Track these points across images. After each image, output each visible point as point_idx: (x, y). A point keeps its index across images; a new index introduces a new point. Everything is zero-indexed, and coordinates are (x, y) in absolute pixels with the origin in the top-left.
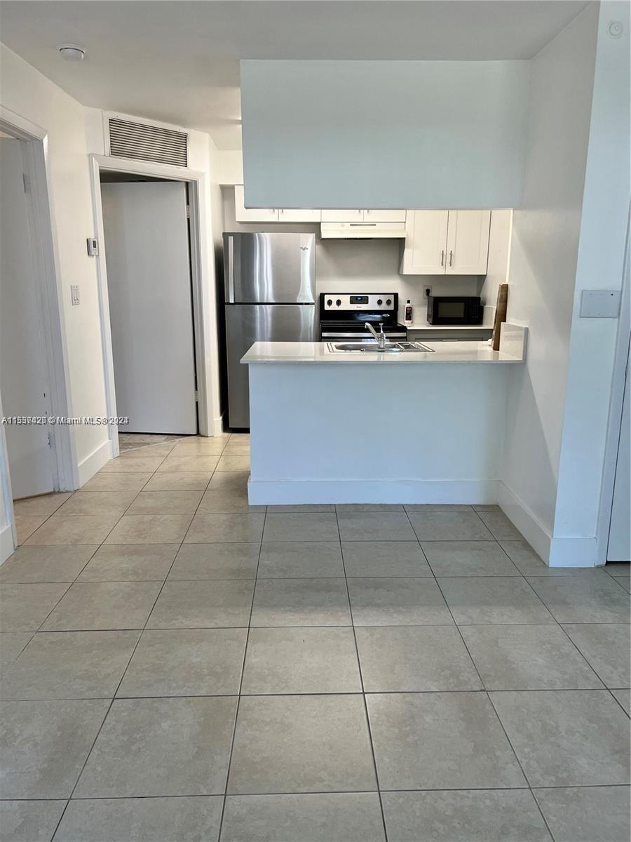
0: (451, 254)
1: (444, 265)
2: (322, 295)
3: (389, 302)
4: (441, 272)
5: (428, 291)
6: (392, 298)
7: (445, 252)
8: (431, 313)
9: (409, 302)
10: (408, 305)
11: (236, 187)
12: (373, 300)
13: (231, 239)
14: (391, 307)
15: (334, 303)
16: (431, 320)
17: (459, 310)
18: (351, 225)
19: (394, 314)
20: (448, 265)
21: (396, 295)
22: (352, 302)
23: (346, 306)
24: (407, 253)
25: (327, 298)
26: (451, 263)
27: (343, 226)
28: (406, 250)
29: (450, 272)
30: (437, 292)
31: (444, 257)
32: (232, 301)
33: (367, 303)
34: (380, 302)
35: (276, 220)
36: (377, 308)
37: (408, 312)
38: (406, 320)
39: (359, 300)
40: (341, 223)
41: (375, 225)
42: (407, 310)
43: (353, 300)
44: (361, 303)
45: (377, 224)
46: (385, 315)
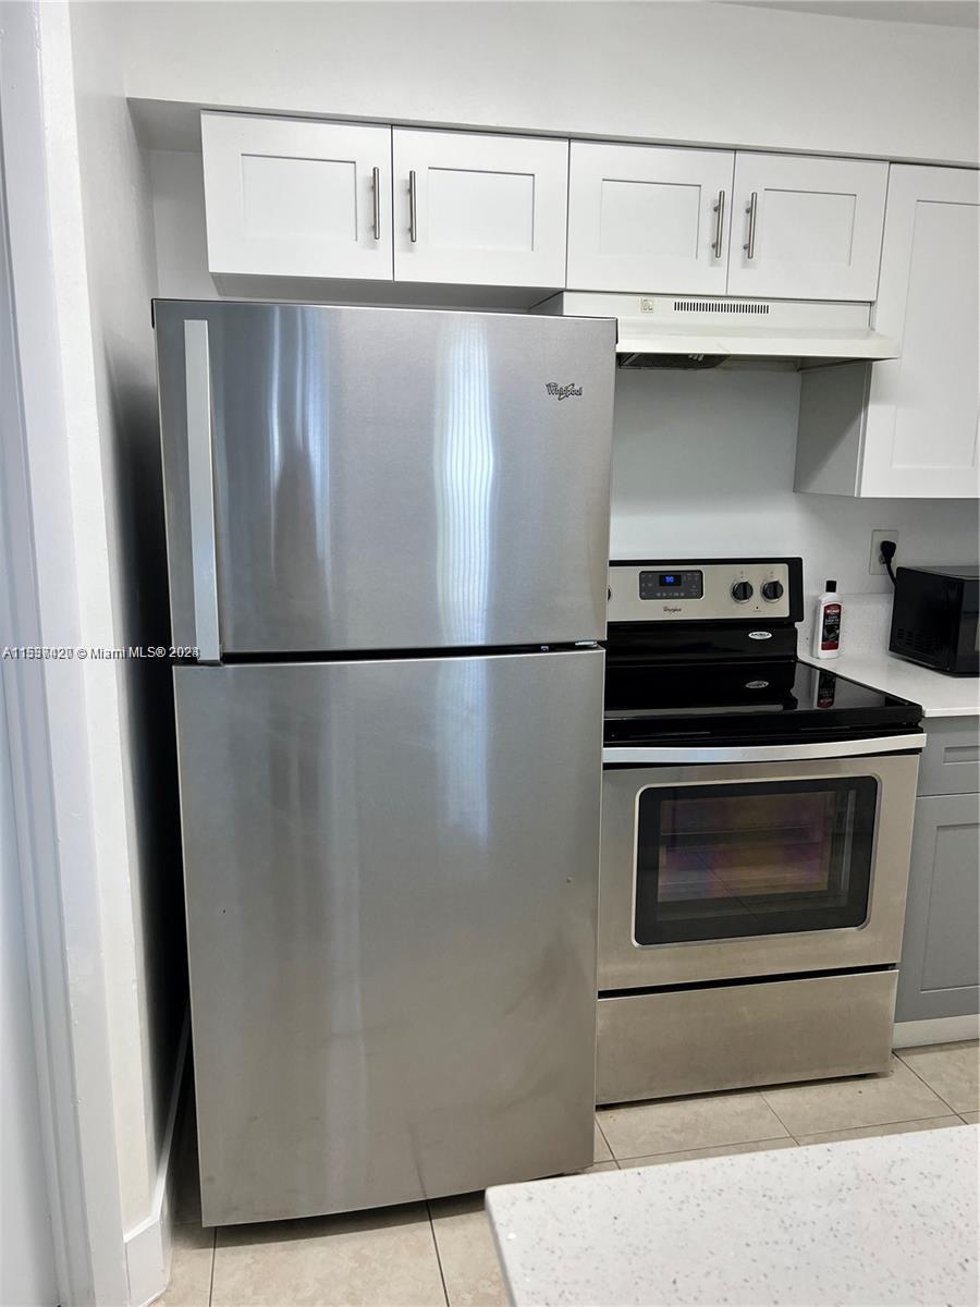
3: (771, 591)
5: (888, 550)
6: (781, 574)
9: (831, 586)
10: (829, 598)
11: (206, 119)
12: (717, 583)
13: (197, 334)
14: (780, 608)
18: (678, 307)
19: (784, 629)
21: (795, 565)
22: (647, 592)
23: (629, 605)
27: (648, 309)
28: (871, 407)
30: (914, 554)
32: (208, 649)
33: (700, 595)
34: (741, 591)
35: (384, 275)
37: (830, 621)
38: (823, 649)
39: (670, 584)
40: (639, 298)
41: (765, 310)
42: (826, 616)
43: (650, 585)
44: (677, 594)
45: (770, 304)
46: (755, 635)
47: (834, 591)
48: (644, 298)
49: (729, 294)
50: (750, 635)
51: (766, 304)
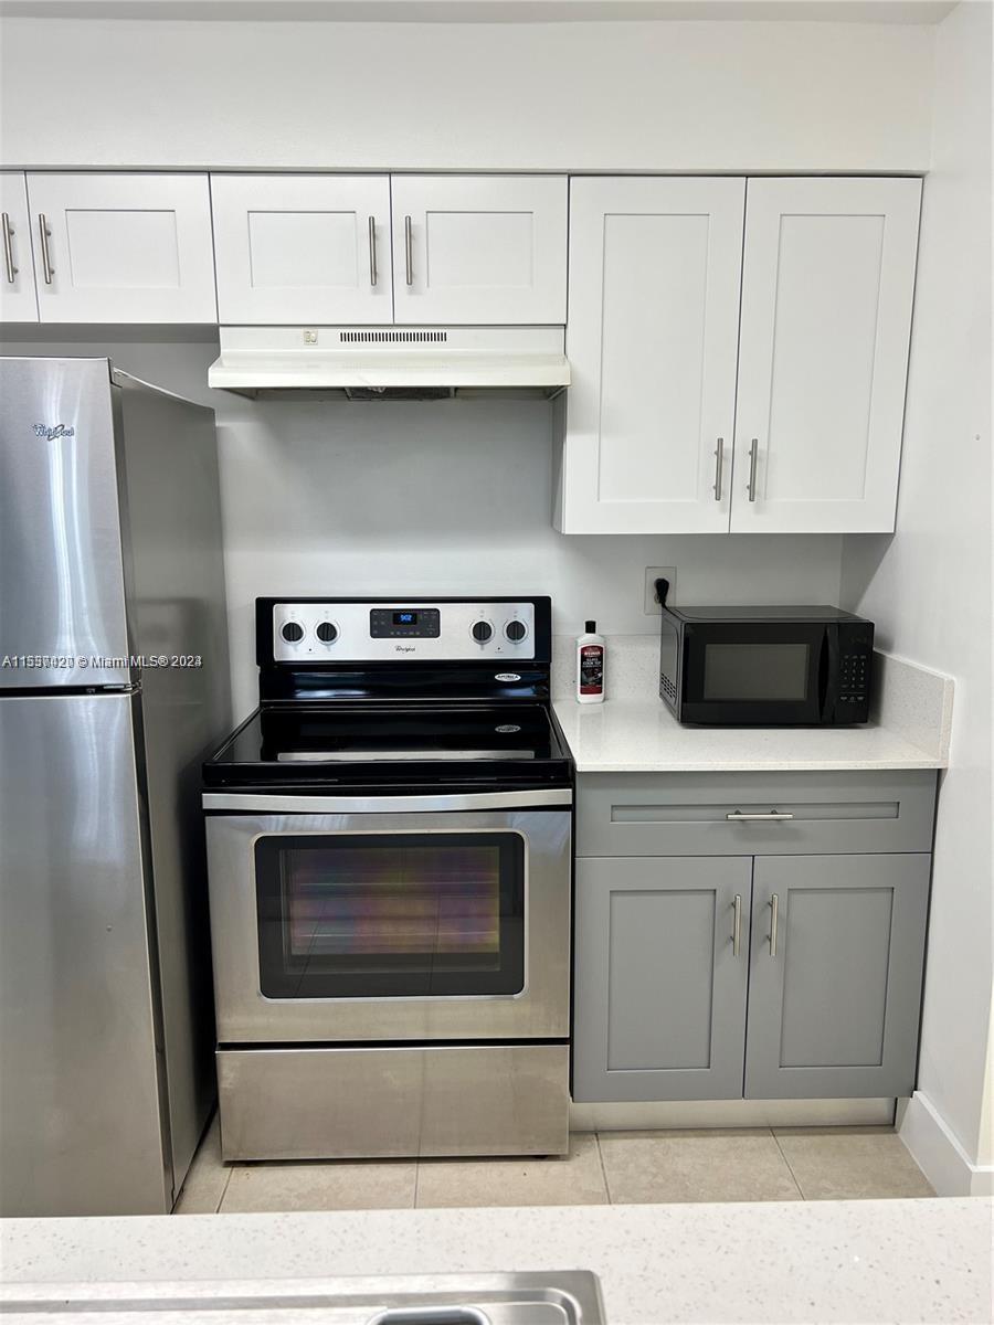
0: (753, 453)
1: (725, 498)
2: (265, 607)
3: (515, 631)
4: (711, 521)
5: (662, 588)
6: (526, 614)
7: (727, 445)
8: (675, 679)
9: (591, 627)
10: (588, 639)
12: (455, 623)
14: (526, 650)
15: (310, 634)
16: (676, 701)
17: (788, 671)
18: (344, 337)
19: (538, 670)
20: (741, 494)
21: (542, 606)
22: (378, 631)
23: (356, 643)
24: (576, 447)
25: (285, 615)
26: (751, 488)
27: (313, 341)
29: (747, 521)
30: (697, 593)
31: (726, 466)
33: (436, 634)
34: (482, 632)
35: (28, 320)
36: (471, 651)
37: (589, 664)
38: (582, 693)
39: (405, 623)
40: (302, 330)
41: (443, 337)
42: (584, 658)
43: (383, 623)
44: (411, 633)
45: (449, 332)
46: (502, 677)
47: (594, 631)
48: (307, 329)
49: (396, 322)
50: (496, 677)
51: (444, 331)
